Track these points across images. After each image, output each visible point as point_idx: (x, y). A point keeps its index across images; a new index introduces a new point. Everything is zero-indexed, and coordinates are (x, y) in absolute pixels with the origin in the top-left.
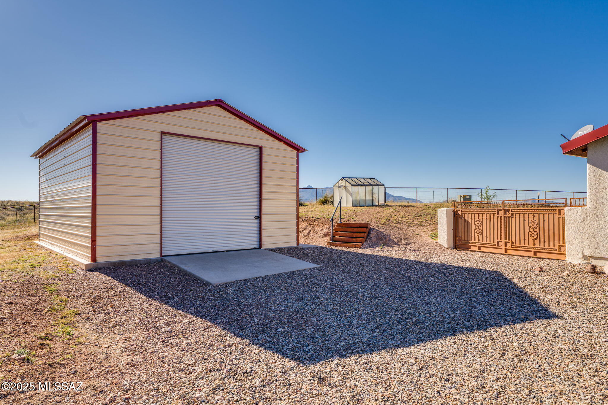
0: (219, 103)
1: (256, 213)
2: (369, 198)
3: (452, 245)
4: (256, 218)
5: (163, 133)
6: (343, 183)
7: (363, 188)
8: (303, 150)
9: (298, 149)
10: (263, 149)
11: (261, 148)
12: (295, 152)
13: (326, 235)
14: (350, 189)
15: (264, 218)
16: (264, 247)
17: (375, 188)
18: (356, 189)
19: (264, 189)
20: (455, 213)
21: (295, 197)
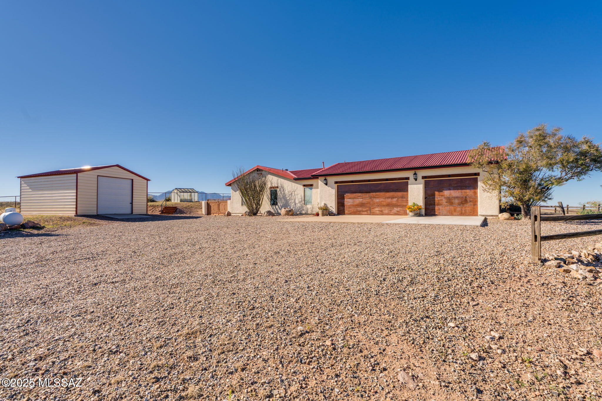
0: (118, 166)
1: (130, 202)
2: (189, 198)
3: (207, 213)
4: (131, 203)
5: (98, 176)
6: (176, 191)
7: (186, 193)
8: (149, 180)
9: (148, 180)
10: (134, 181)
11: (132, 180)
12: (146, 181)
13: (160, 211)
14: (179, 194)
15: (134, 203)
16: (133, 213)
17: (193, 194)
18: (182, 194)
19: (134, 194)
20: (208, 203)
21: (146, 196)
